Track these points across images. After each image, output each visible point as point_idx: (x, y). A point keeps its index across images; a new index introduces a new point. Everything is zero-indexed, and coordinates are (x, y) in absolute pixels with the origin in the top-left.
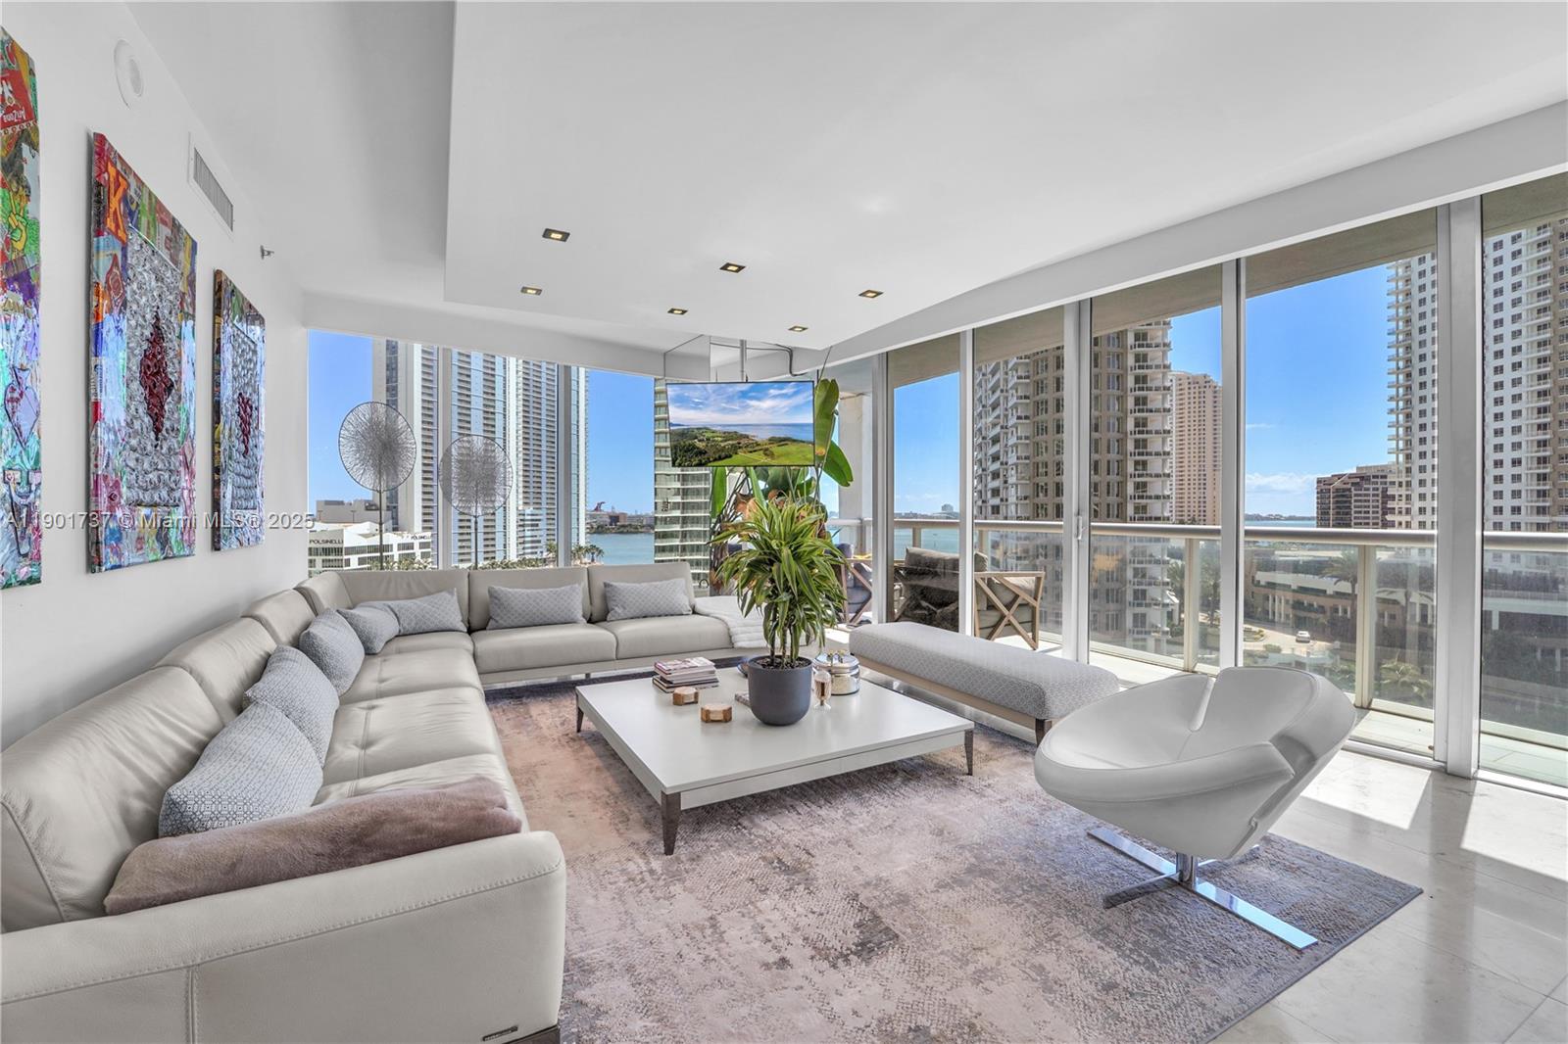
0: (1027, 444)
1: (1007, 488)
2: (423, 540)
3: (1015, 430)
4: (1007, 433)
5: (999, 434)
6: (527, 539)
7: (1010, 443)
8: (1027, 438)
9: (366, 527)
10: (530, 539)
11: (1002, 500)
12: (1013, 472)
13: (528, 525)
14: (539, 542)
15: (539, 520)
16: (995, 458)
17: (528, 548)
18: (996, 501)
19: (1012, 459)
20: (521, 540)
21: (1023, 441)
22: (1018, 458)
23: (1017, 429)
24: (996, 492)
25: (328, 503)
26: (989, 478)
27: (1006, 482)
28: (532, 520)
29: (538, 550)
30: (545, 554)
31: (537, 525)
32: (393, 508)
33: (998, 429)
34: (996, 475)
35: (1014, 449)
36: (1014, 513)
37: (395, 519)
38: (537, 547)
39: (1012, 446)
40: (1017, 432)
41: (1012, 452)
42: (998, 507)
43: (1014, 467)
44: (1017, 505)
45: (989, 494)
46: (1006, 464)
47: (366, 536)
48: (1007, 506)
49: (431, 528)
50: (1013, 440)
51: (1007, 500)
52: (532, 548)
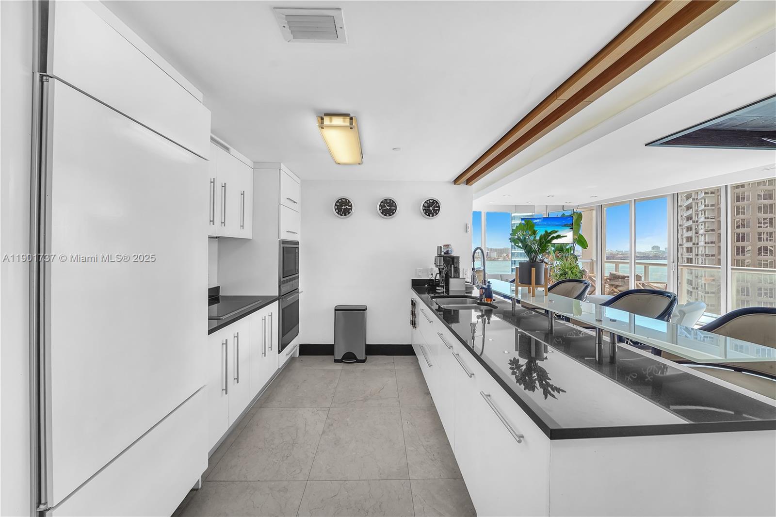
0: (713, 209)
1: (698, 236)
3: (703, 201)
4: (698, 204)
5: (692, 203)
7: (700, 209)
8: (712, 205)
11: (694, 244)
12: (703, 227)
16: (689, 218)
18: (690, 245)
19: (702, 219)
21: (710, 207)
22: (705, 218)
23: (705, 200)
24: (689, 239)
26: (685, 231)
27: (697, 233)
33: (690, 201)
34: (689, 229)
35: (703, 212)
36: (703, 252)
39: (701, 211)
40: (705, 202)
41: (702, 214)
42: (691, 248)
43: (703, 224)
44: (705, 247)
45: (685, 240)
46: (697, 222)
48: (698, 247)
50: (701, 207)
51: (698, 244)
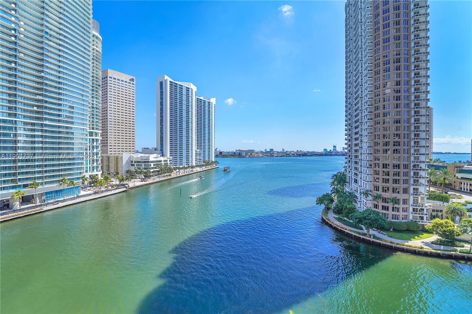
2: (170, 159)
6: (198, 159)
9: (155, 155)
10: (199, 159)
13: (198, 155)
14: (201, 160)
15: (201, 153)
16: (357, 133)
17: (198, 162)
18: (357, 148)
20: (196, 159)
21: (369, 127)
24: (357, 145)
25: (145, 148)
26: (354, 140)
27: (361, 141)
28: (199, 153)
29: (201, 162)
30: (203, 163)
31: (201, 155)
32: (162, 150)
34: (356, 139)
35: (366, 130)
37: (163, 153)
38: (200, 161)
43: (365, 136)
44: (366, 149)
47: (155, 158)
49: (172, 156)
52: (199, 161)
